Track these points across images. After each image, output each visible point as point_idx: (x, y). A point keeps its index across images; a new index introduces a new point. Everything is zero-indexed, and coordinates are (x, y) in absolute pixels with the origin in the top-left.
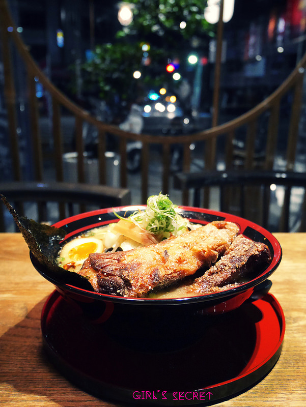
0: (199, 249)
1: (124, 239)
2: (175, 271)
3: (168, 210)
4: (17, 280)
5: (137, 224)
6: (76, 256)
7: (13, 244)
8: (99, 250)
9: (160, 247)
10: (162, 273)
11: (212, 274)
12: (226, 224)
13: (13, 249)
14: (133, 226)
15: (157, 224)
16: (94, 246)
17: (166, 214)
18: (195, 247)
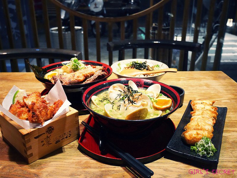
0: (84, 74)
1: (65, 72)
2: (76, 80)
3: (77, 63)
4: (31, 88)
5: (68, 67)
6: (50, 77)
7: (28, 76)
8: (57, 75)
9: (73, 73)
10: (72, 80)
11: (87, 81)
12: (95, 67)
13: (28, 78)
14: (67, 68)
15: (74, 67)
16: (56, 74)
17: (76, 64)
18: (83, 73)
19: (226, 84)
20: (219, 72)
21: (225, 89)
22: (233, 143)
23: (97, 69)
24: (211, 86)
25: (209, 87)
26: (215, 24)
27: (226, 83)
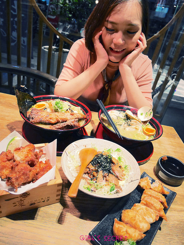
19: (176, 144)
20: (171, 128)
21: (174, 150)
22: (178, 225)
23: (74, 116)
24: (162, 144)
25: (160, 146)
26: (173, 73)
27: (175, 142)
